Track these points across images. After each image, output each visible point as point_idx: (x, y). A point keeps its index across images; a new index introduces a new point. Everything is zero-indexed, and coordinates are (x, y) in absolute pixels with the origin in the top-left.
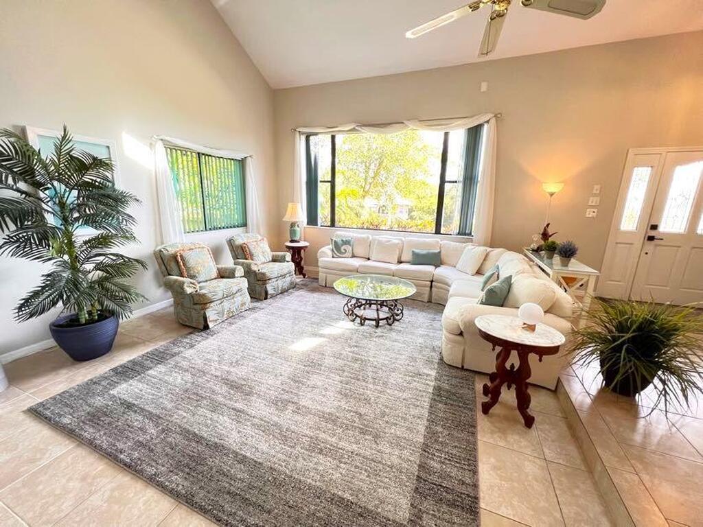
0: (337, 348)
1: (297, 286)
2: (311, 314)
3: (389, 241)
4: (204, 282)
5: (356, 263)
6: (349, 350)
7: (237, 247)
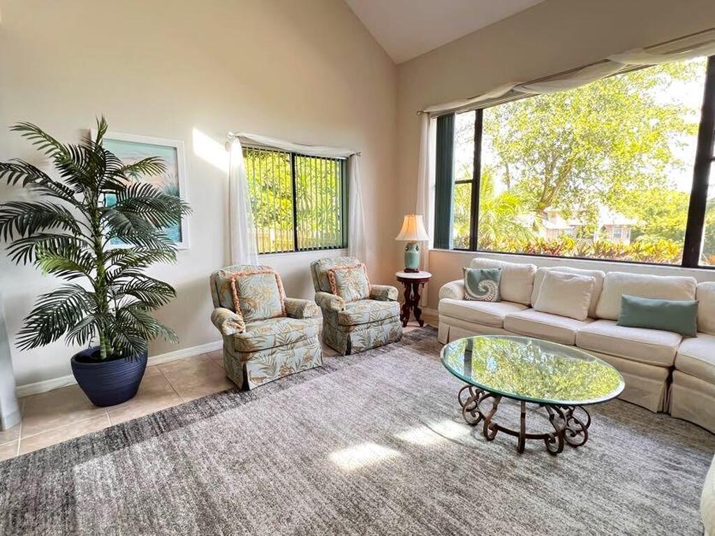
0: (418, 484)
1: (404, 338)
2: (403, 392)
3: (571, 277)
4: (261, 320)
5: (502, 311)
6: (442, 496)
7: (322, 274)
